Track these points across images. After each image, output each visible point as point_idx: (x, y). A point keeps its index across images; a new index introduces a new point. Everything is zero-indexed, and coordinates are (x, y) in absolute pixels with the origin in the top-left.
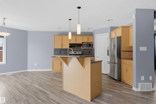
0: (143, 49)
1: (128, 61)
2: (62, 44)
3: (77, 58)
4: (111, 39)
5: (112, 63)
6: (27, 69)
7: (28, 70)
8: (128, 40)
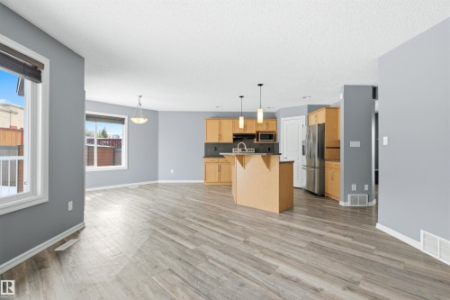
0: (355, 144)
1: (334, 163)
2: (220, 136)
3: (262, 156)
4: (309, 127)
5: (309, 166)
6: (157, 179)
7: (159, 181)
8: (336, 130)
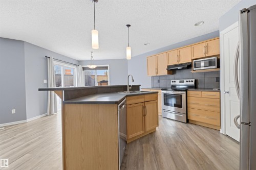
2: (157, 70)
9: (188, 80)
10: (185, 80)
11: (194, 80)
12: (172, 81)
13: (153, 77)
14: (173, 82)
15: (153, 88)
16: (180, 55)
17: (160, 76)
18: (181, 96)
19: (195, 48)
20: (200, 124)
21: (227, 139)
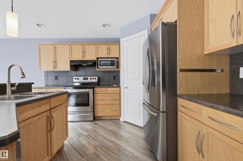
9: (92, 78)
10: (89, 78)
11: (97, 78)
12: (74, 78)
13: (47, 73)
14: (76, 79)
15: (47, 86)
16: (84, 51)
17: (58, 72)
18: (88, 93)
19: (99, 48)
20: (105, 118)
21: (126, 125)
